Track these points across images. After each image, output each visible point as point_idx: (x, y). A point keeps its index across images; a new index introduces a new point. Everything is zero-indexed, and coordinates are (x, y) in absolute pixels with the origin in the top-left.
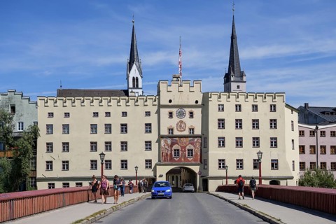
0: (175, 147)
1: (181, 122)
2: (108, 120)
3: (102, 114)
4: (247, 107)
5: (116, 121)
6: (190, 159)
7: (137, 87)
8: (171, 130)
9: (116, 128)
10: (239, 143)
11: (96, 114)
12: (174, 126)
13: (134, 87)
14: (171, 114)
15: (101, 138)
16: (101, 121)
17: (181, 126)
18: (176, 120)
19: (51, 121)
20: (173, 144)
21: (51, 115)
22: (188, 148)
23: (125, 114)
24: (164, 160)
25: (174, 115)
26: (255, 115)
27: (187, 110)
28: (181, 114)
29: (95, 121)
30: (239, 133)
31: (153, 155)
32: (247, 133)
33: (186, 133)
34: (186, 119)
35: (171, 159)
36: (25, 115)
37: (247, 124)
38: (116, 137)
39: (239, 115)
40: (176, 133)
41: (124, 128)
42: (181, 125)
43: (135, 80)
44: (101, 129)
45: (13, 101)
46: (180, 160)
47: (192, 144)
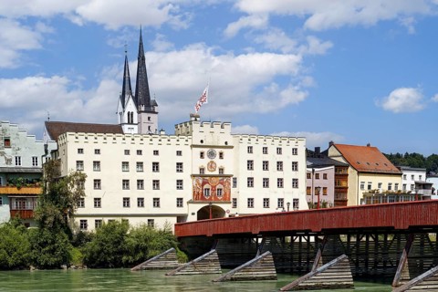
0: (206, 186)
1: (212, 162)
2: (140, 159)
3: (133, 152)
4: (272, 150)
5: (148, 159)
6: (220, 198)
7: (132, 123)
8: (202, 170)
9: (148, 167)
10: (266, 183)
11: (127, 152)
12: (205, 166)
13: (129, 123)
14: (202, 154)
15: (133, 176)
16: (133, 159)
17: (211, 167)
18: (207, 160)
19: (80, 157)
20: (204, 184)
21: (80, 151)
22: (217, 187)
23: (156, 153)
24: (198, 197)
25: (205, 155)
26: (279, 158)
27: (217, 151)
28: (212, 154)
29: (126, 158)
30: (266, 174)
31: (187, 193)
32: (273, 175)
33: (217, 173)
34: (217, 159)
35: (203, 198)
36: (23, 149)
37: (273, 166)
38: (148, 176)
39: (266, 158)
40: (207, 172)
41: (156, 166)
42: (212, 165)
43: (130, 115)
44: (133, 166)
45: (8, 133)
46: (210, 199)
47: (222, 184)
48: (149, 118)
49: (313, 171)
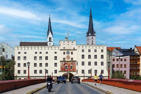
0: (66, 65)
1: (68, 56)
2: (41, 55)
3: (38, 53)
4: (92, 50)
5: (44, 55)
6: (71, 70)
7: (51, 41)
8: (64, 59)
9: (44, 58)
10: (90, 64)
11: (36, 53)
12: (66, 57)
13: (49, 41)
14: (64, 53)
15: (38, 62)
16: (38, 55)
17: (68, 58)
18: (66, 55)
19: (19, 55)
20: (65, 64)
21: (19, 53)
22: (70, 65)
23: (47, 53)
24: (63, 70)
25: (66, 54)
26: (96, 54)
27: (70, 51)
28: (68, 53)
29: (36, 55)
30: (89, 60)
31: (58, 68)
33: (70, 60)
34: (70, 55)
35: (64, 70)
36: (9, 52)
37: (93, 57)
38: (44, 61)
39: (90, 54)
40: (66, 60)
41: (47, 58)
42: (68, 57)
43: (50, 38)
44: (38, 58)
45: (4, 47)
46: (68, 70)
47: (72, 64)
48: (92, 38)
49: (119, 58)
